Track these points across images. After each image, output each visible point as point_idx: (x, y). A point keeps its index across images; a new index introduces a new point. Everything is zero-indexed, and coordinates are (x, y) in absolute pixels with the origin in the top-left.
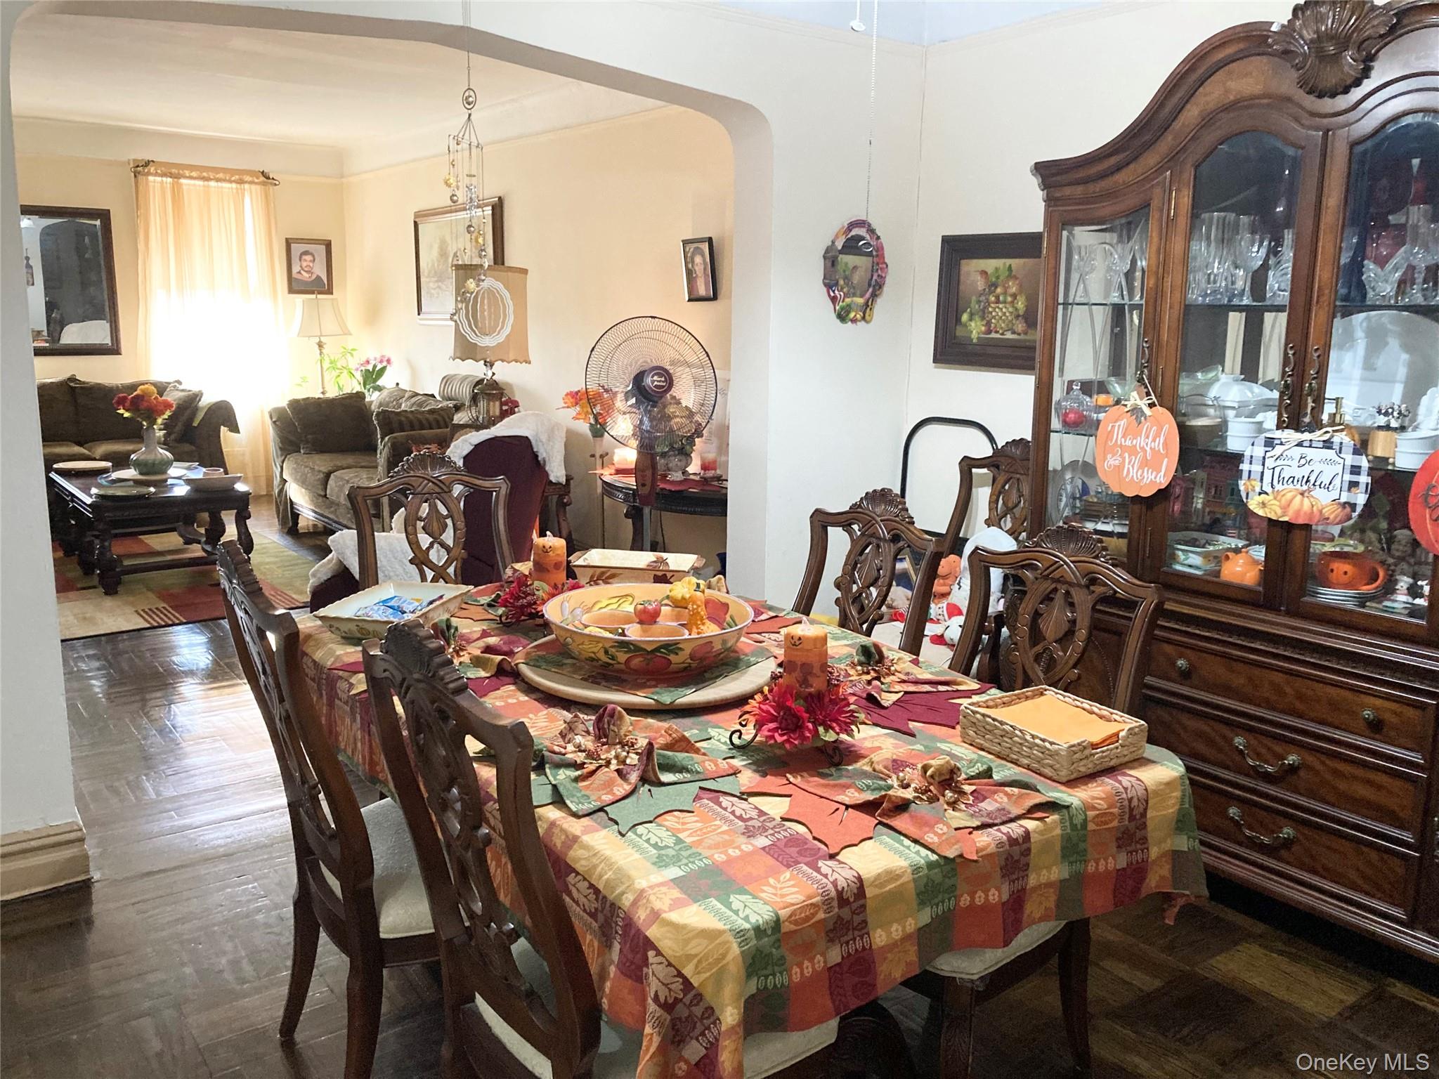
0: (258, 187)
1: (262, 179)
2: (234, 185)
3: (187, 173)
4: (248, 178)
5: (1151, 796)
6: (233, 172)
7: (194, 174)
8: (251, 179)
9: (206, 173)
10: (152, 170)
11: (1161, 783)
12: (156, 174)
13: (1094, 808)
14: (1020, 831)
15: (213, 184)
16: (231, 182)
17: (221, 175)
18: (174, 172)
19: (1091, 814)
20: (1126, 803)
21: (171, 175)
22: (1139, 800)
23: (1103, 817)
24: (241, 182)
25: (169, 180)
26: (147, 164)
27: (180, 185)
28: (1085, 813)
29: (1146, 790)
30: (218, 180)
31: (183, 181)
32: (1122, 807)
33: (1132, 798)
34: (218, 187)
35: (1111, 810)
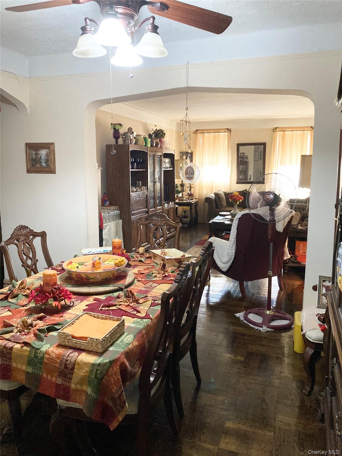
0: (310, 132)
1: (311, 129)
2: (302, 132)
3: (288, 130)
4: (306, 129)
5: (76, 363)
6: (301, 127)
7: (290, 130)
8: (307, 129)
9: (292, 129)
10: (278, 130)
11: (82, 361)
12: (279, 131)
13: (49, 355)
14: (11, 346)
15: (295, 132)
16: (300, 131)
17: (298, 129)
18: (284, 130)
19: (46, 356)
20: (64, 361)
21: (283, 131)
22: (70, 362)
23: (51, 359)
24: (304, 130)
25: (282, 132)
26: (276, 128)
27: (285, 133)
28: (44, 354)
29: (75, 361)
30: (296, 131)
31: (286, 132)
32: (62, 361)
33: (68, 360)
34: (296, 133)
35: (57, 360)
